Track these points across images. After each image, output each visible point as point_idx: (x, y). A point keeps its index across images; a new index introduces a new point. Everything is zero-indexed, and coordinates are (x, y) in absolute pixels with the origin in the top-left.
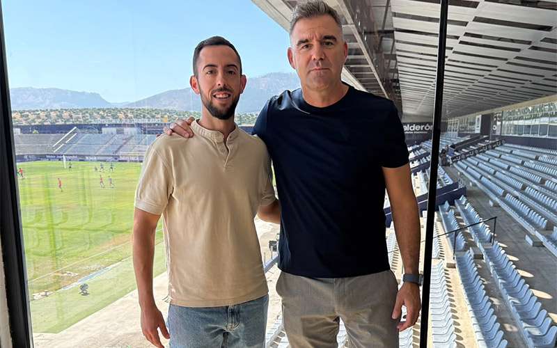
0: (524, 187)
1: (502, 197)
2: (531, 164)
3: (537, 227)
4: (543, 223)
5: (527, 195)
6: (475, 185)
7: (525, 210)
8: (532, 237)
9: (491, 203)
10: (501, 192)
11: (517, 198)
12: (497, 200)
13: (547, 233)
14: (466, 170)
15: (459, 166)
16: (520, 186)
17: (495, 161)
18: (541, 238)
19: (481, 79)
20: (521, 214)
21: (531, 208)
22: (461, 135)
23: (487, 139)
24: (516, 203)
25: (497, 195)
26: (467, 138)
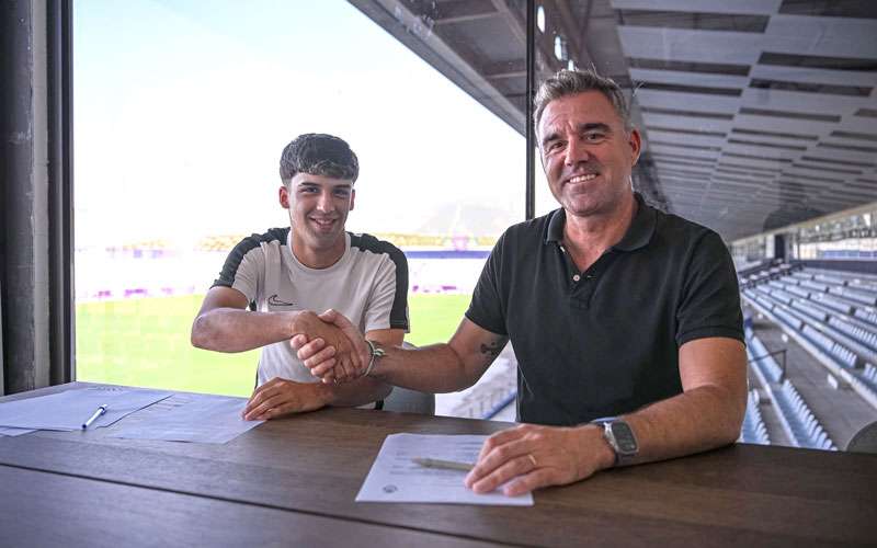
0: (828, 318)
1: (800, 331)
2: (839, 290)
3: (843, 365)
4: (851, 360)
5: (833, 328)
6: (765, 317)
7: (828, 344)
8: (837, 378)
9: (785, 338)
10: (797, 324)
11: (819, 331)
12: (793, 334)
13: (857, 372)
14: (755, 300)
15: (746, 295)
16: (822, 316)
17: (793, 289)
18: (848, 377)
19: (764, 188)
20: (822, 349)
21: (836, 342)
22: (750, 260)
23: (784, 263)
24: (818, 337)
25: (792, 327)
26: (758, 263)
